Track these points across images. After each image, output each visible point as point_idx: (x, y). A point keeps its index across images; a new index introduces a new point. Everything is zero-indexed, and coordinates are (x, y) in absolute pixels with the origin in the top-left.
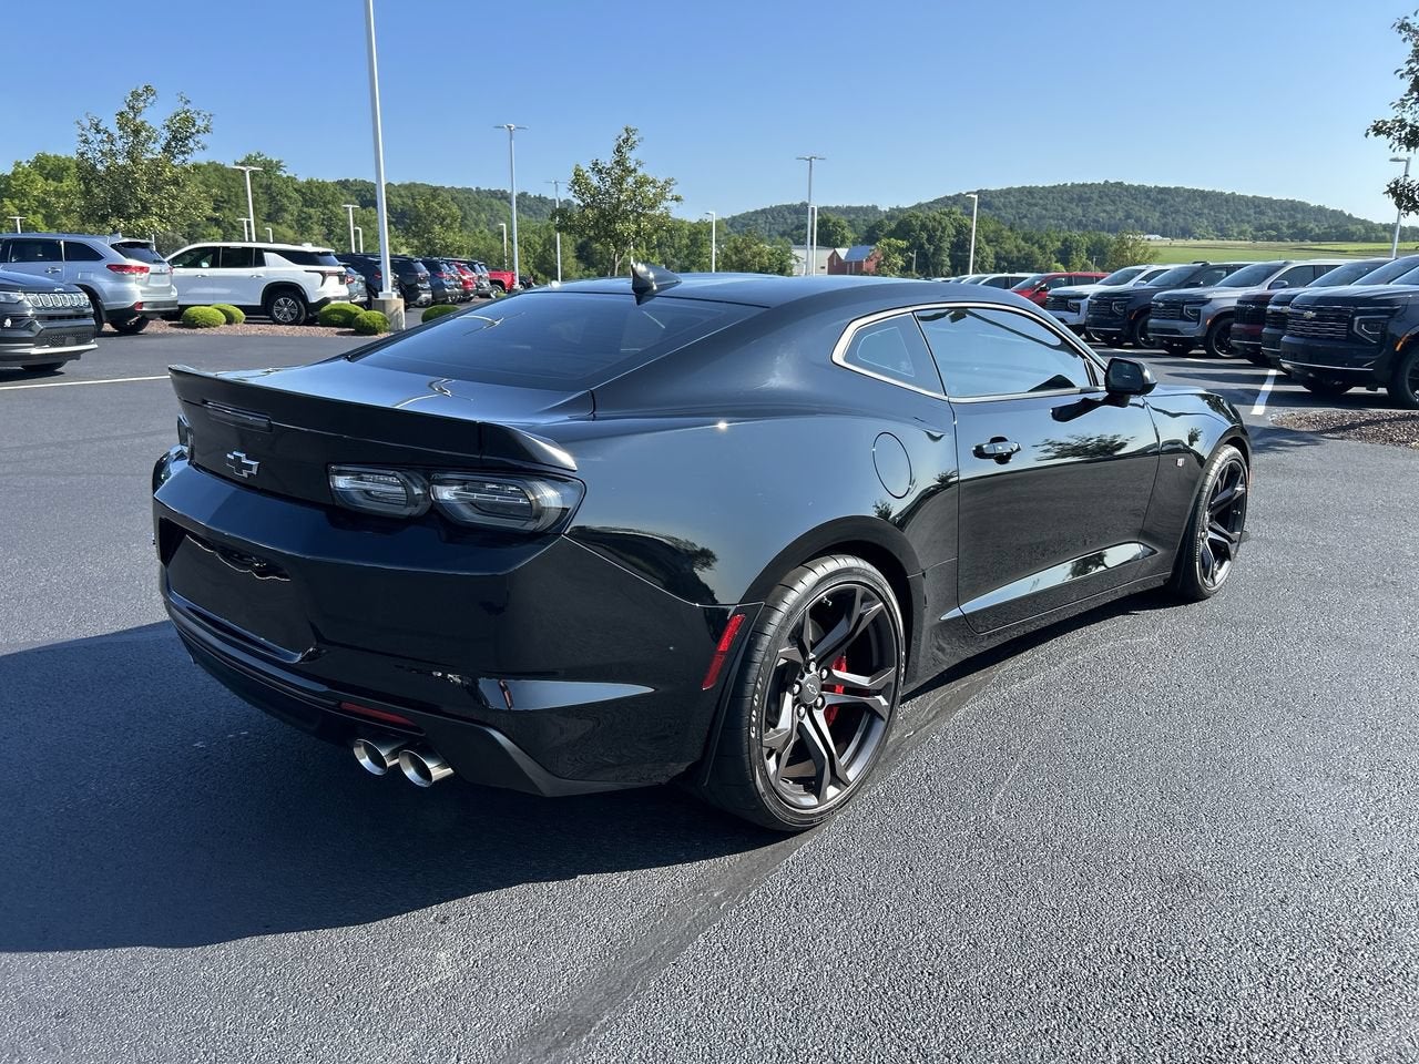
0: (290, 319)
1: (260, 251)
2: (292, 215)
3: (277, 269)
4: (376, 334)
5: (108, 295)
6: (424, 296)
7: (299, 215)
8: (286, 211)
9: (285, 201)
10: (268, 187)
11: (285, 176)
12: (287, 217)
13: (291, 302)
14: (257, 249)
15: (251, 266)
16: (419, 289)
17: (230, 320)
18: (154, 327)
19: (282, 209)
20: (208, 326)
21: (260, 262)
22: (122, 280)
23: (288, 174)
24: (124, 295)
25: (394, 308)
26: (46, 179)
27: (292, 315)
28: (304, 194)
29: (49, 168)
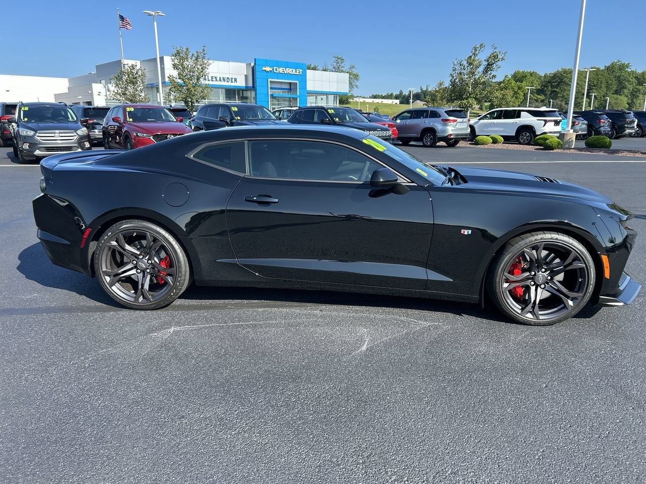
0: (526, 142)
1: (520, 111)
2: (629, 90)
3: (526, 119)
4: (553, 150)
5: (439, 131)
6: (627, 131)
7: (633, 90)
8: (626, 88)
9: (627, 83)
10: (619, 77)
11: (630, 70)
12: (626, 91)
13: (528, 134)
14: (519, 110)
15: (514, 118)
16: (625, 127)
17: (495, 141)
18: (461, 144)
19: (624, 87)
20: (483, 144)
21: (519, 116)
22: (446, 125)
23: (632, 70)
24: (445, 131)
25: (569, 138)
26: (516, 82)
27: (527, 140)
28: (639, 79)
29: (518, 77)
